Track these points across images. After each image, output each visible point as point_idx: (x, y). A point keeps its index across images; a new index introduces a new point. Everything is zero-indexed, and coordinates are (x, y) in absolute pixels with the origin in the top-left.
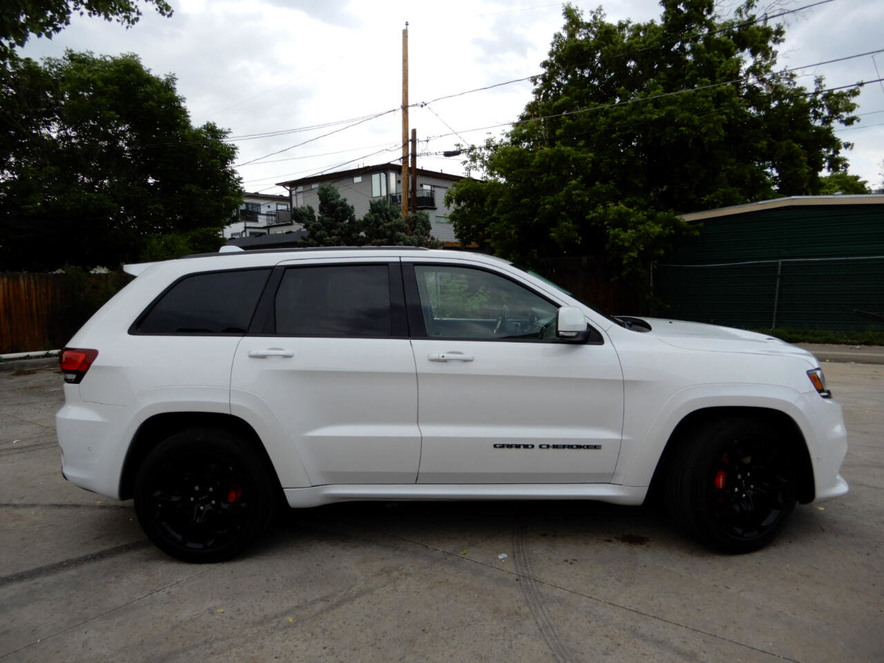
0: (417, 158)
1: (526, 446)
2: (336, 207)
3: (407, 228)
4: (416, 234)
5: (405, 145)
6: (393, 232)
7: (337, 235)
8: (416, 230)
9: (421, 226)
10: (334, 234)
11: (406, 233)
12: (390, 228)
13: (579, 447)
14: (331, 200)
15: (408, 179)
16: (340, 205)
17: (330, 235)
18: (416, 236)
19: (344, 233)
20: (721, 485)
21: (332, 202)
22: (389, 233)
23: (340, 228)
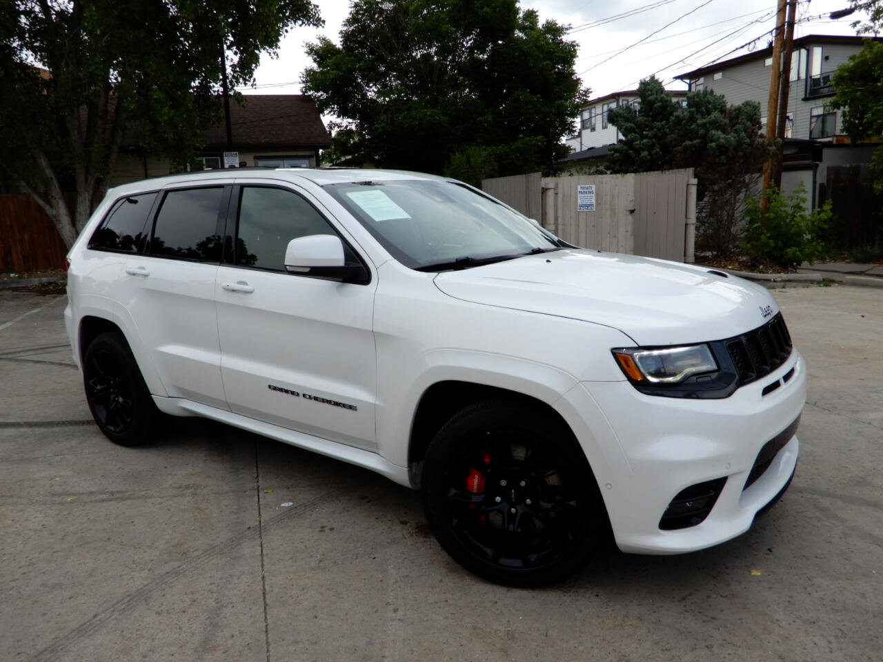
0: (796, 26)
1: (293, 393)
2: (654, 103)
3: (725, 124)
4: (736, 131)
5: (781, 10)
6: (708, 130)
7: (651, 138)
8: (738, 126)
9: (745, 121)
10: (647, 137)
11: (724, 132)
12: (703, 125)
13: (337, 404)
14: (649, 95)
15: (780, 56)
16: (659, 102)
17: (643, 137)
18: (736, 135)
19: (660, 135)
20: (475, 487)
21: (650, 98)
22: (702, 132)
23: (655, 130)
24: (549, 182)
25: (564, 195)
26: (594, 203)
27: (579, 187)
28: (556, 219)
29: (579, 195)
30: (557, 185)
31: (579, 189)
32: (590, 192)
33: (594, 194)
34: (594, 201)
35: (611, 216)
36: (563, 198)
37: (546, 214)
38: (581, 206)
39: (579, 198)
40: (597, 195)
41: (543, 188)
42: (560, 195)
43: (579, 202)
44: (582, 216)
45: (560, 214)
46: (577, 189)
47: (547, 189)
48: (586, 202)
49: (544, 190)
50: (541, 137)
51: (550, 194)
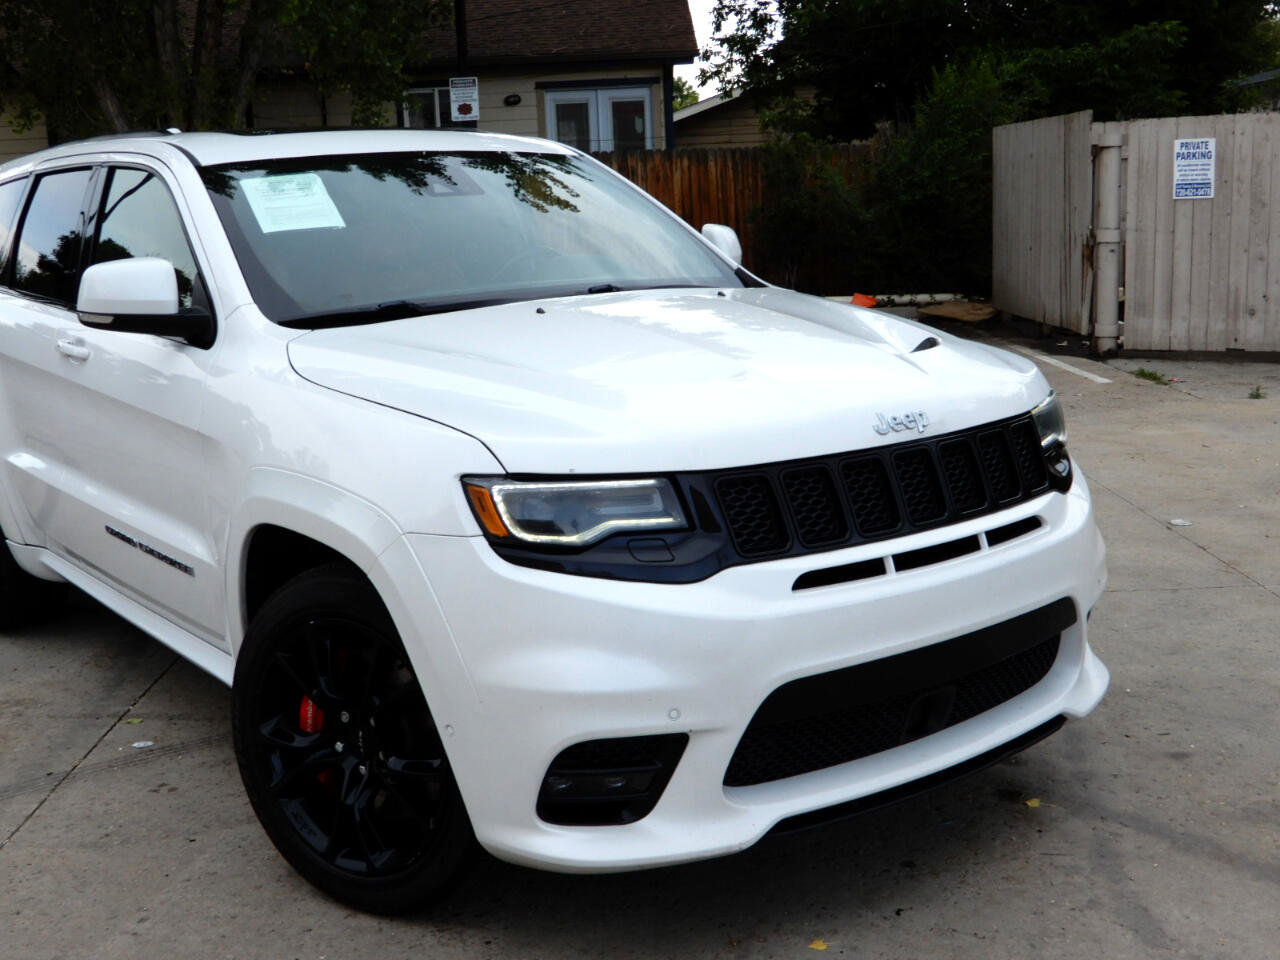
13: (173, 563)
24: (1110, 133)
25: (1140, 161)
26: (1212, 181)
27: (1177, 143)
28: (1122, 219)
29: (1177, 162)
30: (1125, 140)
31: (1177, 148)
32: (1203, 156)
33: (1212, 161)
34: (1211, 175)
35: (1252, 211)
36: (1139, 170)
37: (1099, 206)
38: (1181, 186)
39: (1176, 169)
40: (1221, 161)
41: (1095, 147)
42: (1132, 164)
43: (1177, 177)
44: (1183, 211)
45: (1131, 208)
46: (1171, 148)
47: (1103, 148)
48: (1195, 177)
49: (1097, 151)
50: (1174, 22)
51: (1110, 160)
